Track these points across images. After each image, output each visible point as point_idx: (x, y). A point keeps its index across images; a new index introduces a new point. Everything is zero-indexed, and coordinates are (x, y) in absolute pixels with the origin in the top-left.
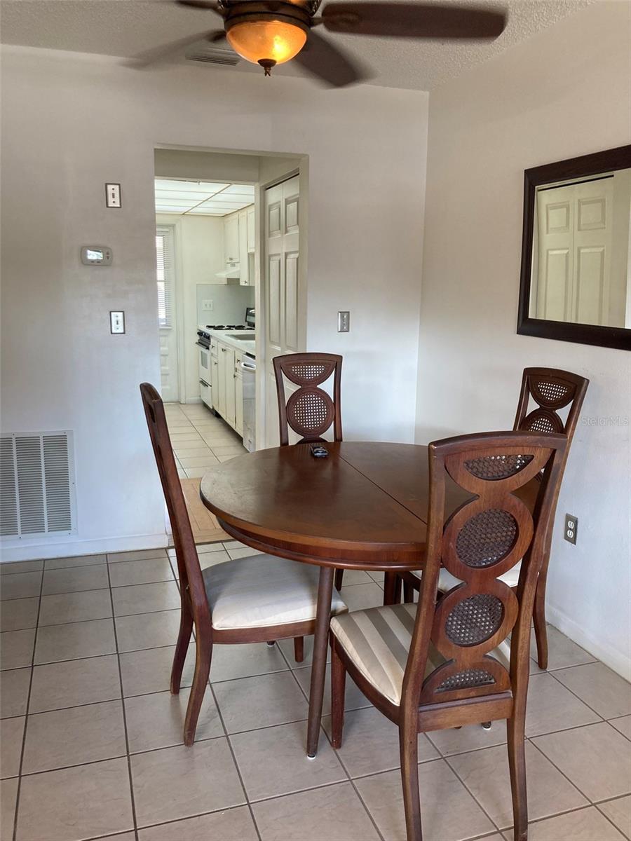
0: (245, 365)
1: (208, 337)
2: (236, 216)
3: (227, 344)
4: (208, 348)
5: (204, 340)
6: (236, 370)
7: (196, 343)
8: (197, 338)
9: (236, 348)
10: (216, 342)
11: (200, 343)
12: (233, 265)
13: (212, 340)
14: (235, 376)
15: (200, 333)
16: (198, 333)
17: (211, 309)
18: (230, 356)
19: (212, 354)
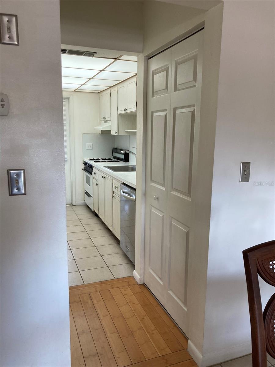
0: (123, 192)
1: (91, 167)
2: (109, 91)
3: (106, 174)
4: (91, 174)
5: (88, 168)
6: (113, 192)
7: (83, 169)
8: (83, 166)
9: (114, 177)
10: (97, 171)
11: (85, 169)
12: (106, 122)
13: (93, 168)
14: (113, 197)
15: (85, 164)
16: (84, 163)
17: (92, 149)
18: (109, 182)
19: (94, 178)
